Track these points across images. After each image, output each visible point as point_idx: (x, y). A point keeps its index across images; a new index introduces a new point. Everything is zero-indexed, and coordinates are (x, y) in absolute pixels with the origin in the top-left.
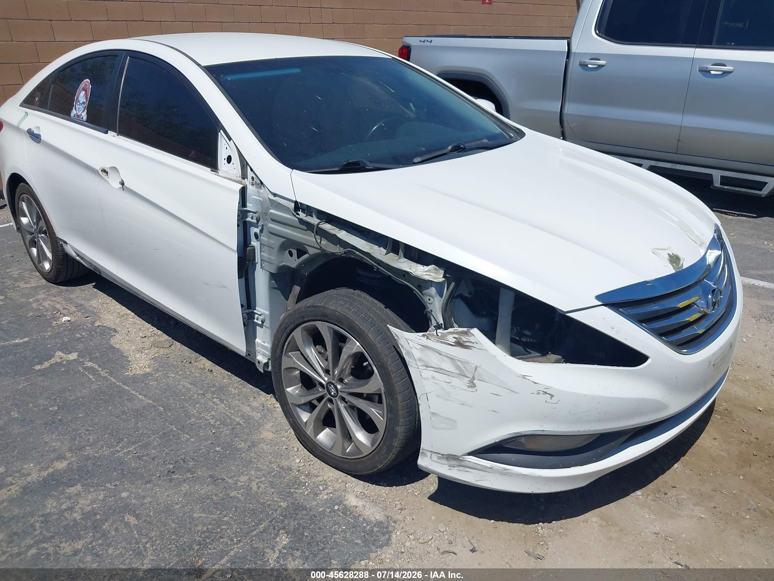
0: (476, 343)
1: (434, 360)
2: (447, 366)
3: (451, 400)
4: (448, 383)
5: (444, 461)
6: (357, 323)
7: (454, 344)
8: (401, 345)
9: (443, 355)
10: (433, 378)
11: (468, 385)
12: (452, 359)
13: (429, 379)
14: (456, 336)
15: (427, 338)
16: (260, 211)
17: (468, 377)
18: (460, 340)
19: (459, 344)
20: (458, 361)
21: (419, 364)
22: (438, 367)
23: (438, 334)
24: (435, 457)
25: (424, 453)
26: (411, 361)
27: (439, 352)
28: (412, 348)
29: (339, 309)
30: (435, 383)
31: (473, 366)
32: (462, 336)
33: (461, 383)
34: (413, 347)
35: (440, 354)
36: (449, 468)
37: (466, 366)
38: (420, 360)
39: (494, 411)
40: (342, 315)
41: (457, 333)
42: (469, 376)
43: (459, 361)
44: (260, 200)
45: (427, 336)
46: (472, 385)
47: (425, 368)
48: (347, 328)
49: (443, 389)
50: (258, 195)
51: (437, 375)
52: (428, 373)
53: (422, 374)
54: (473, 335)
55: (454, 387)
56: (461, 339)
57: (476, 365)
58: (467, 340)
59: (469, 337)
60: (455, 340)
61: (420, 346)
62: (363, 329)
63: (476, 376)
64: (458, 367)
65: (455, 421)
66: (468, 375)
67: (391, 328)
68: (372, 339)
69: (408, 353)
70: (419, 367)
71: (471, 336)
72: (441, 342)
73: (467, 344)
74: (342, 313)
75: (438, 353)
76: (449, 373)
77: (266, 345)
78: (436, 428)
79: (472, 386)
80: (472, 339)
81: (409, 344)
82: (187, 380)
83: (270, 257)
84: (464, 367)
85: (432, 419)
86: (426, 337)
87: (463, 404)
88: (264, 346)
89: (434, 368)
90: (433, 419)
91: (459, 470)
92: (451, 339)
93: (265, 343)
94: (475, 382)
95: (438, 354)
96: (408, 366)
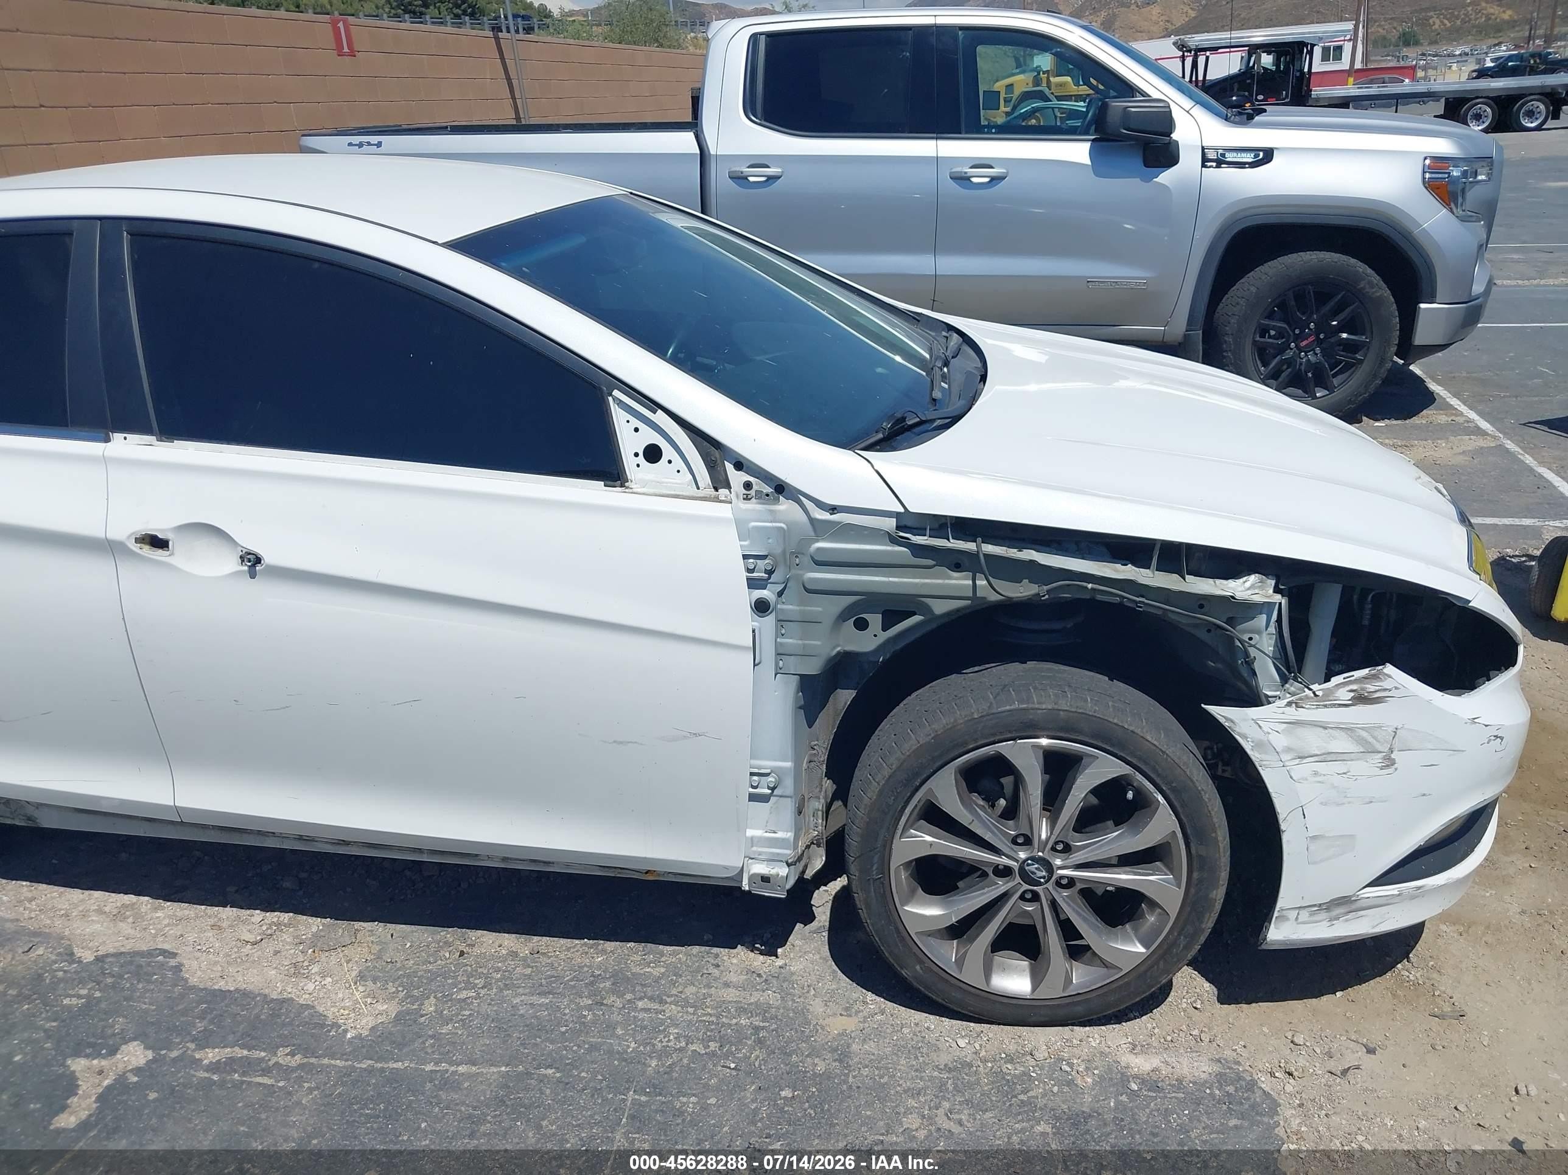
0: (1396, 688)
1: (1314, 741)
2: (1342, 744)
3: (1349, 803)
4: (1344, 773)
5: (1323, 915)
6: (1115, 721)
7: (1350, 702)
8: (1239, 734)
9: (1332, 728)
10: (1316, 773)
11: (1380, 765)
12: (1348, 730)
13: (1307, 779)
14: (1354, 687)
15: (1297, 707)
16: (778, 550)
17: (1381, 752)
18: (1362, 692)
19: (1361, 699)
20: (1360, 730)
21: (1285, 757)
22: (1323, 751)
23: (1317, 693)
24: (1304, 915)
25: (1284, 916)
26: (1264, 757)
27: (1324, 725)
28: (1269, 733)
29: (1064, 705)
30: (1320, 782)
31: (1390, 730)
32: (1367, 684)
33: (1367, 767)
34: (1270, 731)
35: (1325, 728)
36: (1329, 924)
37: (1376, 734)
38: (1288, 750)
39: (1424, 795)
40: (1076, 714)
41: (1356, 681)
42: (1382, 750)
43: (1362, 729)
44: (781, 528)
45: (1296, 703)
46: (1389, 762)
47: (1297, 761)
48: (1092, 737)
49: (1335, 787)
50: (770, 518)
51: (1321, 767)
52: (1303, 769)
53: (1292, 775)
54: (1390, 676)
55: (1355, 778)
56: (1363, 689)
57: (1395, 726)
58: (1377, 688)
59: (1382, 681)
60: (1352, 694)
61: (1285, 725)
62: (1131, 728)
63: (1396, 746)
64: (1361, 741)
65: (1352, 836)
66: (1380, 749)
67: (1213, 710)
68: (1155, 743)
69: (1259, 745)
70: (1287, 764)
71: (1386, 679)
72: (1325, 706)
73: (1376, 695)
74: (1073, 710)
75: (1321, 727)
76: (1345, 757)
77: (780, 835)
78: (1315, 863)
79: (1388, 766)
80: (1387, 684)
81: (1260, 727)
82: (521, 990)
83: (806, 642)
84: (1374, 737)
85: (1310, 848)
86: (1294, 705)
87: (1371, 802)
88: (777, 839)
89: (1317, 755)
90: (1312, 848)
91: (1347, 920)
92: (1344, 695)
93: (775, 832)
94: (1393, 756)
95: (1321, 729)
96: (1260, 769)
